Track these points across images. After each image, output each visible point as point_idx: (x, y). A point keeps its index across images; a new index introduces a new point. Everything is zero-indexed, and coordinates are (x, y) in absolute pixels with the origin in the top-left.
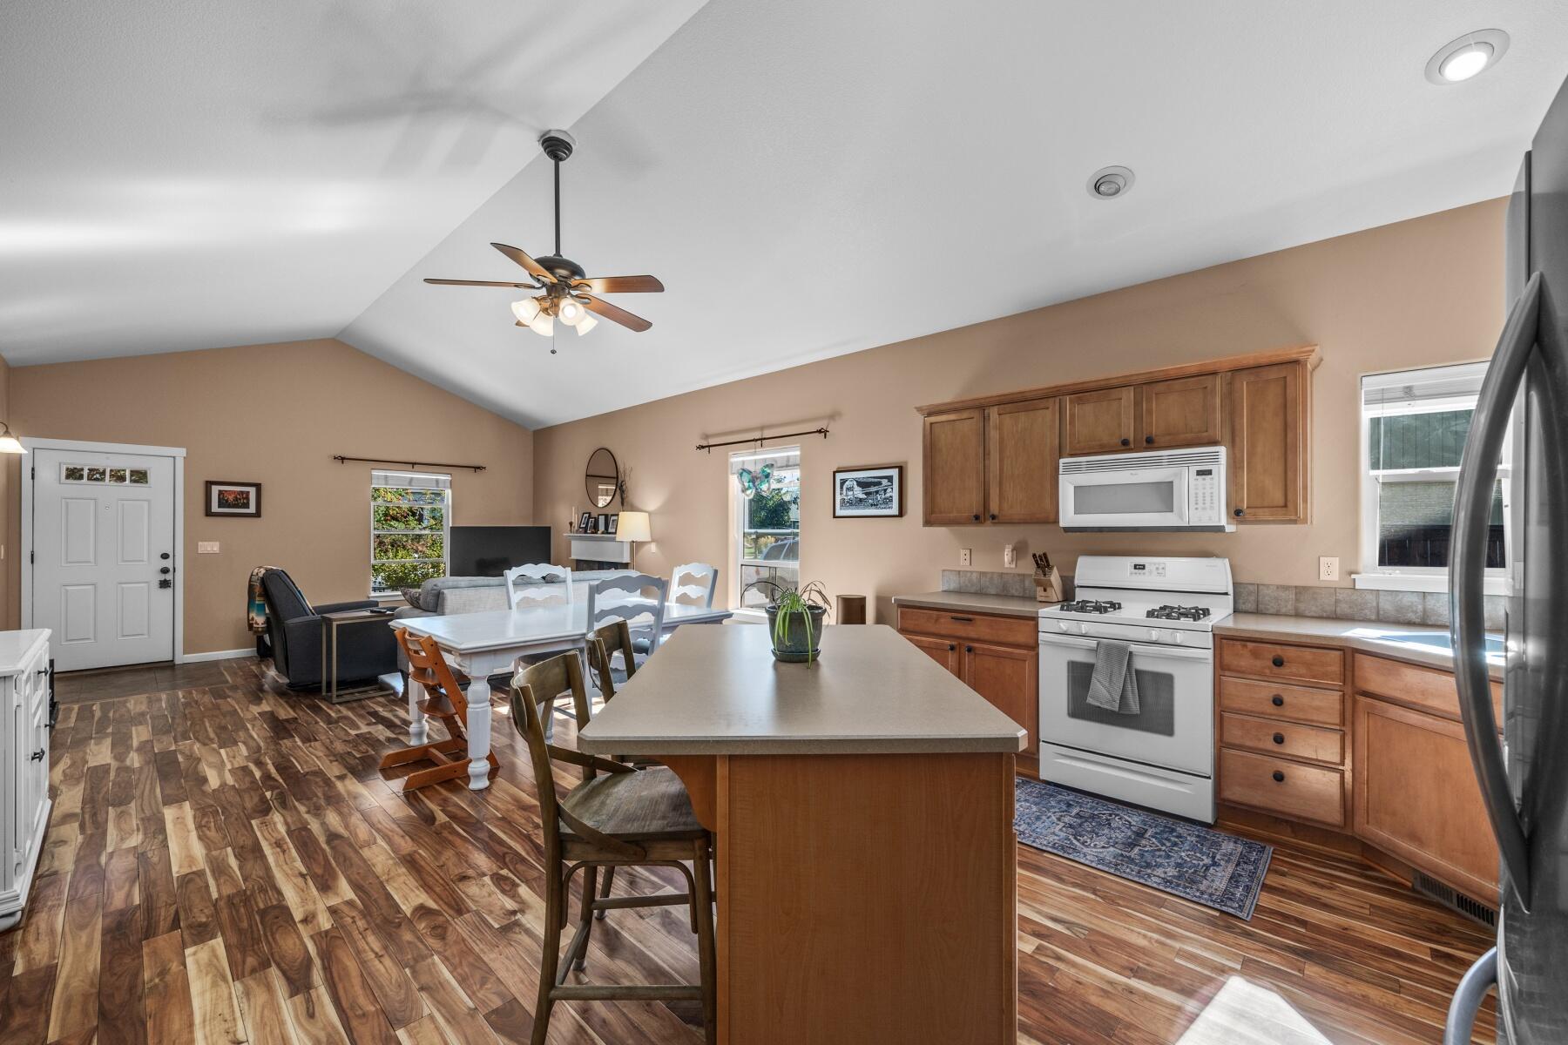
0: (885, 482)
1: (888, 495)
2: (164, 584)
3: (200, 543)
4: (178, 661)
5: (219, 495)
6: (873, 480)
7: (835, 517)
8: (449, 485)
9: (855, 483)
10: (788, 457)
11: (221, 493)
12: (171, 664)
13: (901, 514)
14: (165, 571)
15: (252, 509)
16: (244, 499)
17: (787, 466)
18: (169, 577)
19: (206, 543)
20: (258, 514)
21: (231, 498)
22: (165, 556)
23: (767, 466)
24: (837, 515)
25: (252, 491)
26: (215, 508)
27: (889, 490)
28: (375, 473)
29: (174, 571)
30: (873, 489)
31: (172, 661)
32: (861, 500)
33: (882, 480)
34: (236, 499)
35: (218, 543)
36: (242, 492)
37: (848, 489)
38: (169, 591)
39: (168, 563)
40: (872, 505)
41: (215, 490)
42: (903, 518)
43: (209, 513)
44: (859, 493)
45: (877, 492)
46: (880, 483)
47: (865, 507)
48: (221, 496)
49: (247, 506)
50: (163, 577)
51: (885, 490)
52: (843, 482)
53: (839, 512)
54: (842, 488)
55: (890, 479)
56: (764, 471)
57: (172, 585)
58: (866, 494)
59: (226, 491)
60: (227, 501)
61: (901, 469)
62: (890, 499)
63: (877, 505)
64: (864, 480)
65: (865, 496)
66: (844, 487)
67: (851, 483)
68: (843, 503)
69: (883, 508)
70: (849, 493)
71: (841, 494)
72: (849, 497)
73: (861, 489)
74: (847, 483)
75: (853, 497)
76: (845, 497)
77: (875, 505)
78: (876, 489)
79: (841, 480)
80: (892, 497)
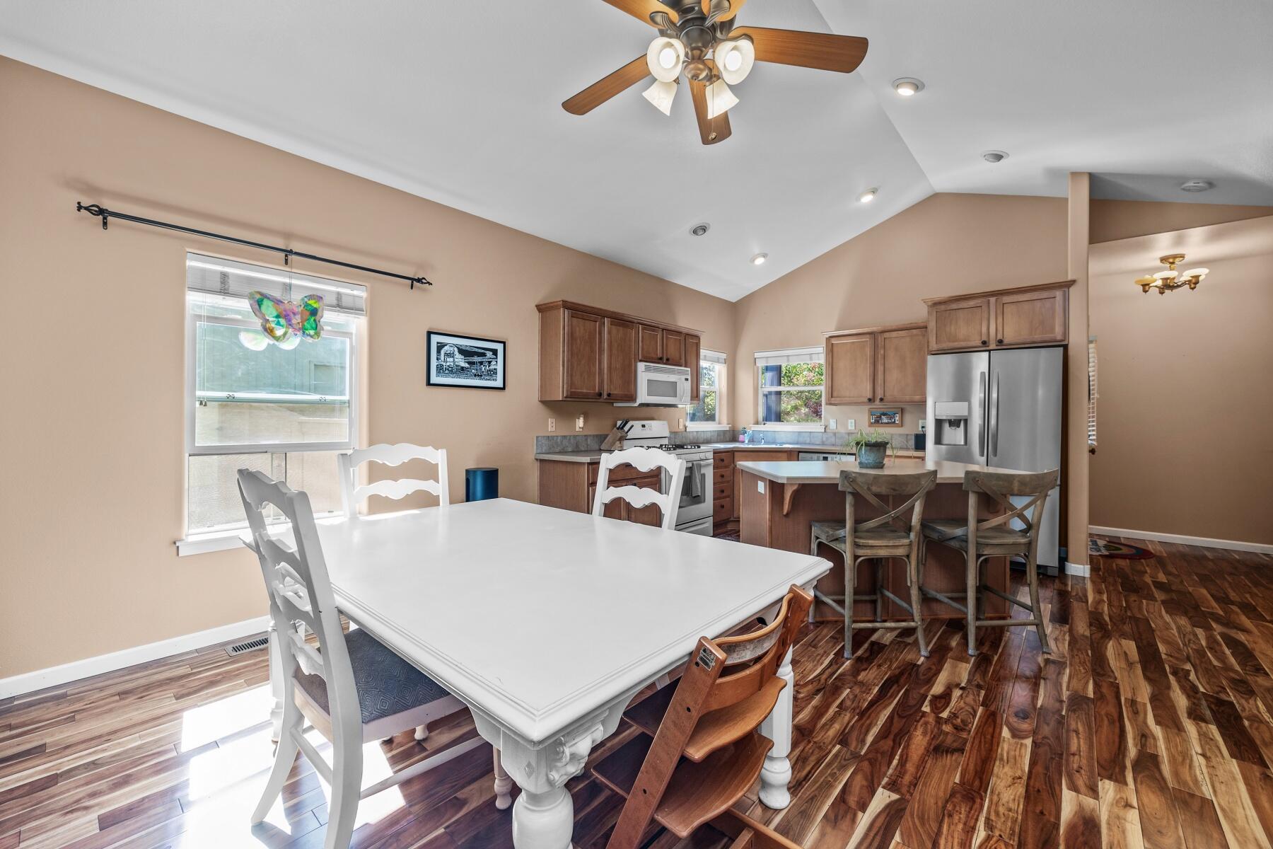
0: (489, 354)
1: (492, 367)
6: (477, 350)
7: (429, 383)
9: (456, 349)
13: (504, 387)
23: (311, 297)
24: (432, 381)
27: (493, 363)
30: (476, 359)
32: (463, 368)
33: (487, 352)
37: (447, 355)
40: (475, 375)
42: (506, 391)
44: (461, 361)
45: (481, 363)
46: (484, 355)
47: (467, 377)
51: (490, 362)
52: (440, 346)
53: (434, 379)
54: (439, 352)
55: (495, 352)
56: (307, 305)
58: (469, 363)
61: (504, 344)
62: (495, 372)
63: (481, 376)
64: (467, 349)
65: (467, 365)
66: (443, 352)
67: (452, 349)
68: (440, 369)
69: (487, 380)
70: (448, 360)
71: (438, 359)
72: (448, 364)
73: (463, 357)
74: (446, 348)
75: (452, 364)
76: (442, 363)
77: (478, 375)
78: (480, 359)
79: (438, 343)
80: (495, 369)
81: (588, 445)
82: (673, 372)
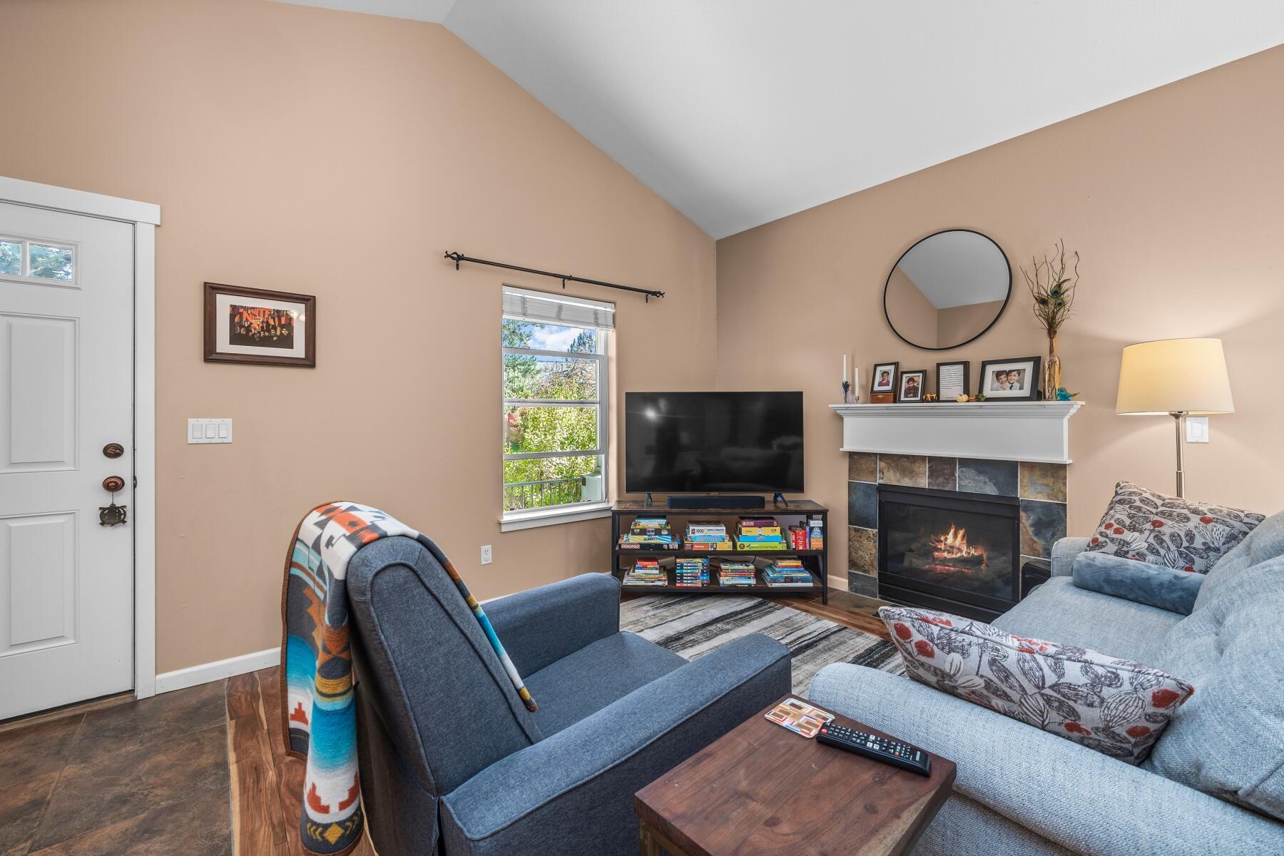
2: (112, 516)
3: (191, 421)
4: (140, 695)
5: (232, 317)
8: (610, 321)
11: (235, 311)
12: (128, 699)
14: (113, 485)
15: (298, 351)
16: (282, 327)
18: (122, 499)
19: (203, 421)
20: (309, 362)
21: (256, 323)
22: (113, 451)
25: (297, 313)
26: (224, 344)
28: (508, 291)
29: (135, 486)
31: (132, 691)
34: (267, 327)
35: (229, 421)
36: (279, 313)
38: (121, 534)
39: (119, 467)
41: (224, 303)
43: (210, 354)
48: (237, 319)
49: (287, 342)
50: (106, 500)
57: (129, 518)
59: (246, 308)
60: (248, 329)
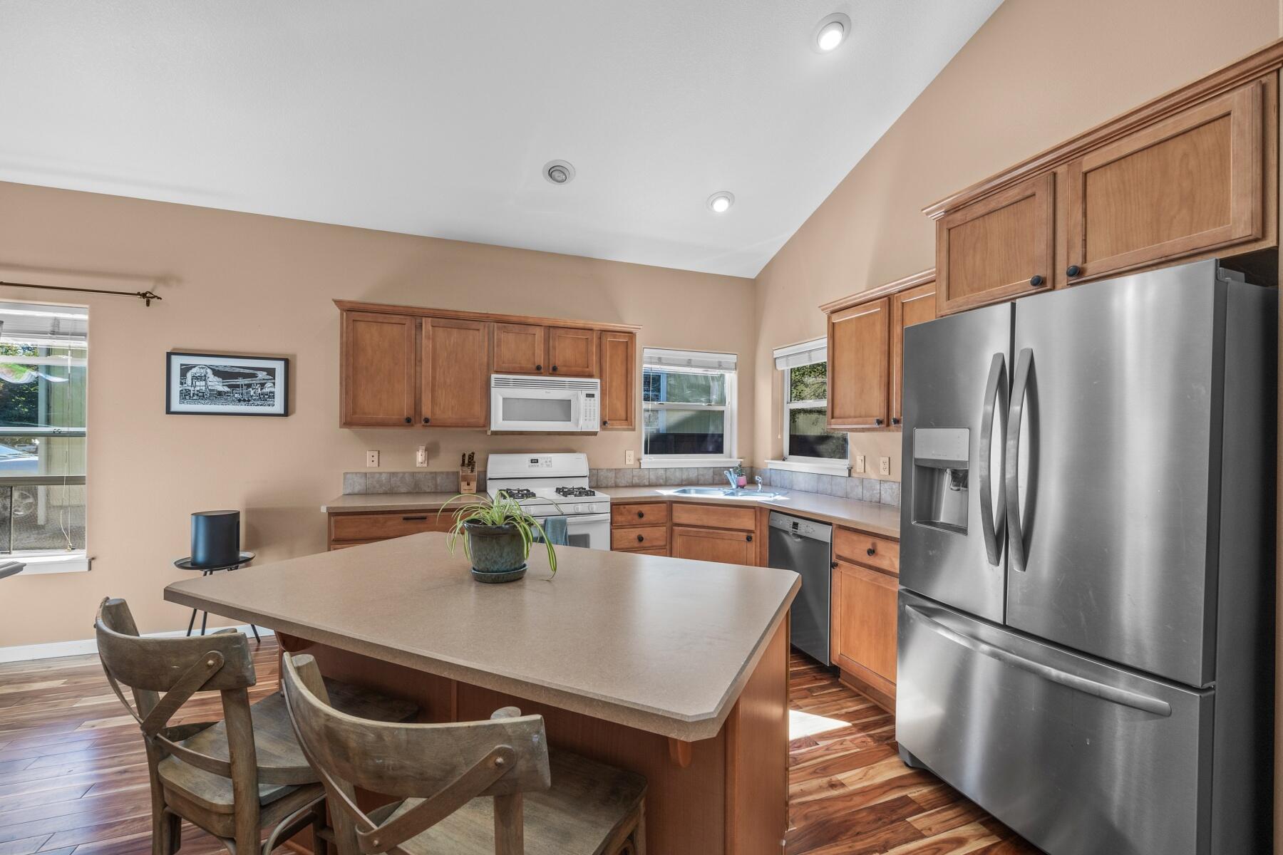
0: (262, 375)
1: (266, 390)
6: (242, 370)
7: (168, 411)
9: (209, 371)
10: (57, 321)
13: (286, 413)
17: (53, 333)
24: (173, 409)
27: (269, 384)
30: (241, 381)
32: (220, 393)
33: (258, 372)
37: (195, 378)
40: (240, 400)
42: (289, 417)
44: (216, 384)
45: (249, 386)
46: (254, 376)
47: (227, 402)
51: (263, 385)
52: (186, 369)
53: (176, 406)
54: (183, 375)
55: (271, 372)
58: (229, 386)
61: (287, 362)
62: (271, 395)
63: (249, 401)
64: (227, 369)
65: (226, 389)
66: (189, 375)
67: (202, 371)
68: (185, 395)
69: (258, 405)
70: (198, 383)
71: (182, 384)
72: (198, 388)
73: (221, 379)
74: (194, 370)
75: (204, 388)
76: (190, 388)
77: (244, 400)
78: (247, 381)
79: (182, 365)
80: (273, 393)
81: (436, 485)
82: (561, 386)
